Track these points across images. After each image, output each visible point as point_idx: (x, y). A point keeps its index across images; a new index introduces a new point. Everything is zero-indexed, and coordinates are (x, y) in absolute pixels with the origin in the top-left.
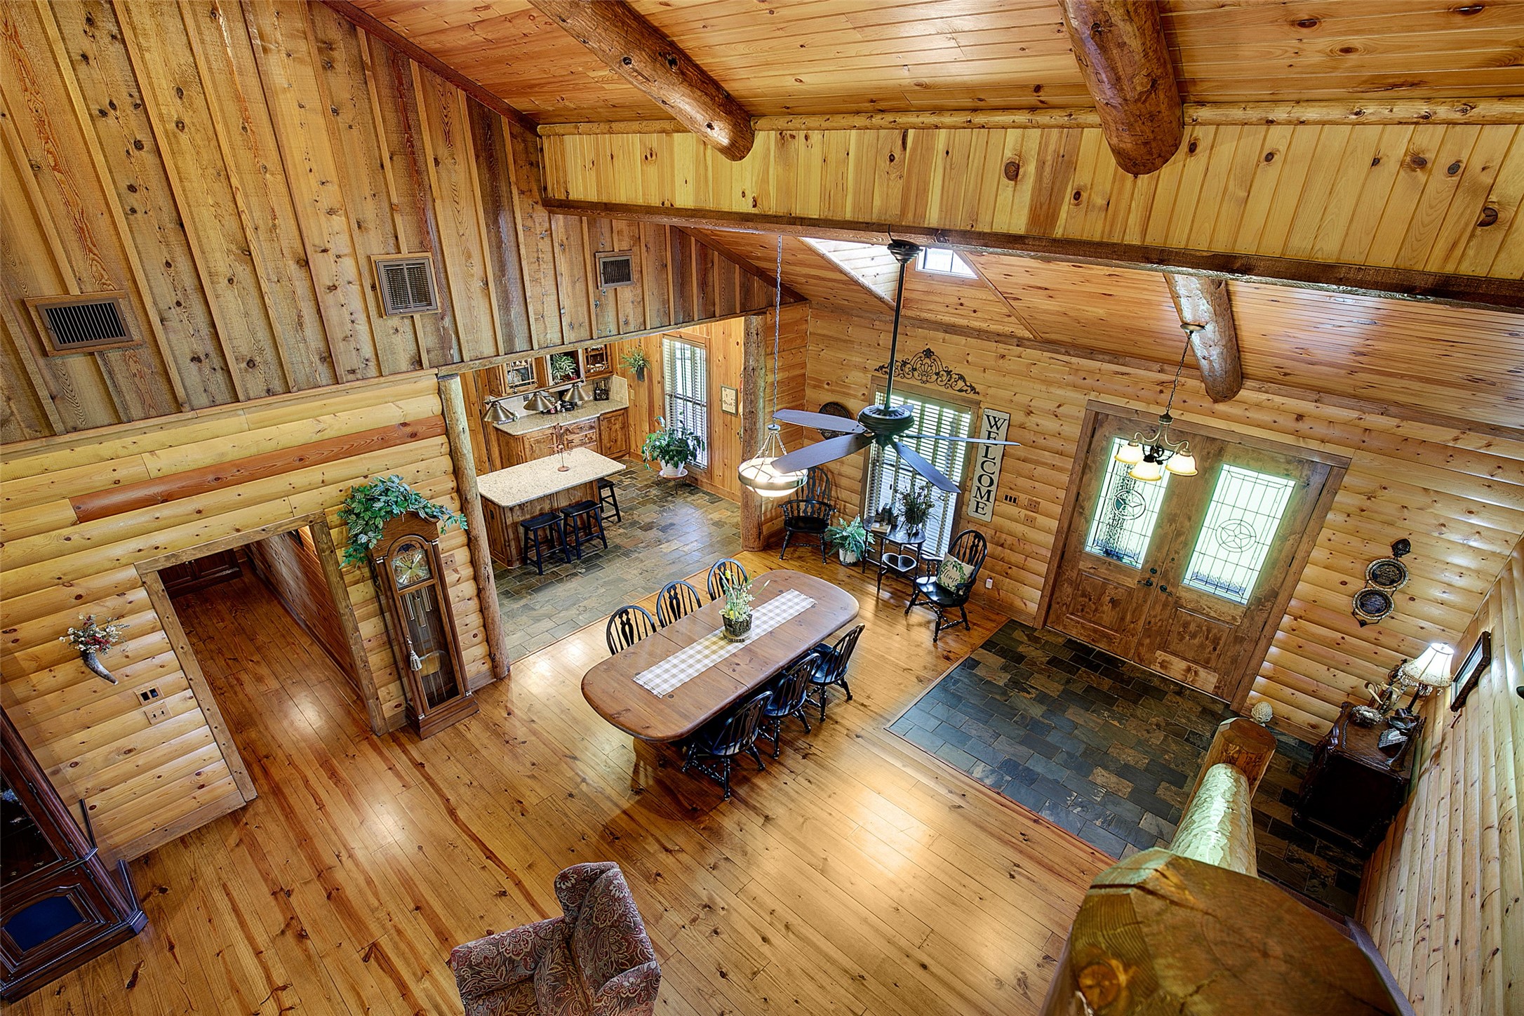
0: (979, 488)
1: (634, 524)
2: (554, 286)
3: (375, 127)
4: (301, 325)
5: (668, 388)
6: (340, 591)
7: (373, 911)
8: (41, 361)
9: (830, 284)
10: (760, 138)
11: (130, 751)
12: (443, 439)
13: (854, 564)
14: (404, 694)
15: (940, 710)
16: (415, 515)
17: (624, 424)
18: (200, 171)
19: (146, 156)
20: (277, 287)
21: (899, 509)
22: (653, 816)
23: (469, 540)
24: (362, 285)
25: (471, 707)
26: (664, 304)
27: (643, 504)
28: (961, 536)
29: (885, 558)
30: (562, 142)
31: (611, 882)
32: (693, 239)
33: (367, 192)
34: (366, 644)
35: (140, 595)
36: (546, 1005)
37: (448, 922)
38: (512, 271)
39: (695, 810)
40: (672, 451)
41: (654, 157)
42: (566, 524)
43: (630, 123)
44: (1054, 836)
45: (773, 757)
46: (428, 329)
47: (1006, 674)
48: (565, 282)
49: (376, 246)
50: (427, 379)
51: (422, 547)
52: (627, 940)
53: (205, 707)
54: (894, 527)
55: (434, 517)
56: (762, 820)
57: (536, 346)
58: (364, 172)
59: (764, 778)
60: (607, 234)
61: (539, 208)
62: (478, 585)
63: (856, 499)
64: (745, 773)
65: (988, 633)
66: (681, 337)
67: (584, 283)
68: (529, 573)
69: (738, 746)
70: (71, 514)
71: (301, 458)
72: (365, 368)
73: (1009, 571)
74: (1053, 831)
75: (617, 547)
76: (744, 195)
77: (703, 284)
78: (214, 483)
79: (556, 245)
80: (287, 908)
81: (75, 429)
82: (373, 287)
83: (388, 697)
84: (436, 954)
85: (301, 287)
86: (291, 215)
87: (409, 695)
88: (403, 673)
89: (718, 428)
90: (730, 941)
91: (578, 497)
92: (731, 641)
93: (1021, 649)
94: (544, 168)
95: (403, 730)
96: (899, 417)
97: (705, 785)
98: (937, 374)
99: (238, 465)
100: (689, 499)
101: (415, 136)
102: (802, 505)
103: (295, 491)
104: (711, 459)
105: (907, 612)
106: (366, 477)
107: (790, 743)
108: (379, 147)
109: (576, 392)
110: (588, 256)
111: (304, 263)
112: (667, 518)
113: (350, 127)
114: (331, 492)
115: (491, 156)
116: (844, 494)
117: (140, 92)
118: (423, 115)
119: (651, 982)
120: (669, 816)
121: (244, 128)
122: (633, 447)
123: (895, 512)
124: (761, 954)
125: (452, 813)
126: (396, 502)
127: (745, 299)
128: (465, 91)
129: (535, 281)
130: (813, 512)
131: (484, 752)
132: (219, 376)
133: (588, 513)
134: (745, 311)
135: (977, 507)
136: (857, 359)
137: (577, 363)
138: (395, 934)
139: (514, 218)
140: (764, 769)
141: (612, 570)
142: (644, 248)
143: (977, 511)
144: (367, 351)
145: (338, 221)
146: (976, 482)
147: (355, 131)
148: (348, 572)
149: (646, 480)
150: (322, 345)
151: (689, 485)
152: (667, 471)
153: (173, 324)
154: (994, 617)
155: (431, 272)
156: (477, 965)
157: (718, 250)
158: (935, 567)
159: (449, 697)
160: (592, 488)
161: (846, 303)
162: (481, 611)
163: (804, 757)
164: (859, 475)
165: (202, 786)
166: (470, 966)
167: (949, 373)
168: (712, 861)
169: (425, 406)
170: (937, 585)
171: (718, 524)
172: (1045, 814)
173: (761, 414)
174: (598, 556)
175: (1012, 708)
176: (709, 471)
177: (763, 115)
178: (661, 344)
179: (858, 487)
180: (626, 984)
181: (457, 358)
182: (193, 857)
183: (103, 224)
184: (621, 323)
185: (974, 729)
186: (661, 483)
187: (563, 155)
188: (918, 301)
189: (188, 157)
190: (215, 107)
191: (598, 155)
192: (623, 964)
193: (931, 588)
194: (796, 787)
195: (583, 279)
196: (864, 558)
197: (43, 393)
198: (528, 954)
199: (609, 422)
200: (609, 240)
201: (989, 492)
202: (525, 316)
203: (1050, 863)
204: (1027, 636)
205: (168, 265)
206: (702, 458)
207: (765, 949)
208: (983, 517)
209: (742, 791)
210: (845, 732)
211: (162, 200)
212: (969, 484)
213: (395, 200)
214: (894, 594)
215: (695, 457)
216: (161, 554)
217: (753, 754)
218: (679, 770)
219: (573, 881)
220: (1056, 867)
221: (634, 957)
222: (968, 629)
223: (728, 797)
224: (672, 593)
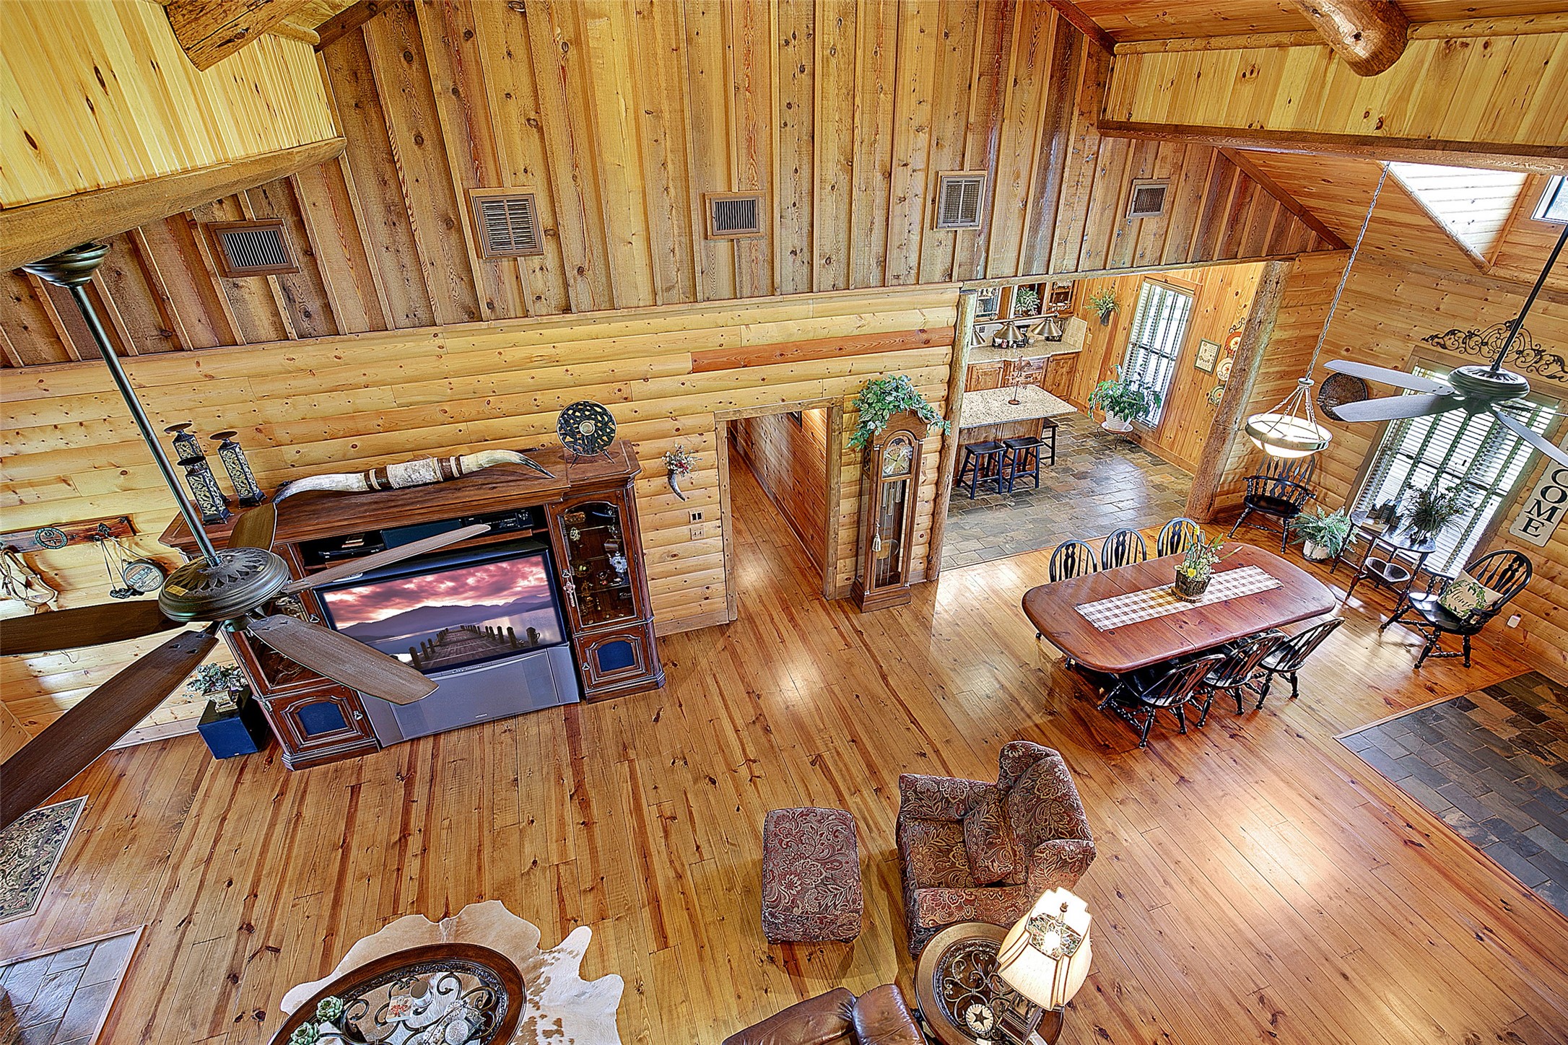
0: (1539, 503)
1: (1066, 470)
2: (1085, 212)
3: (974, 49)
4: (871, 230)
5: (1133, 338)
6: (836, 468)
7: (820, 731)
8: (703, 243)
9: (1396, 230)
10: (1413, 49)
11: (675, 555)
12: (948, 349)
13: (1321, 561)
14: (856, 570)
15: (1412, 741)
16: (914, 413)
17: (1071, 368)
18: (836, 91)
19: (805, 77)
20: (863, 195)
21: (1405, 508)
22: (1064, 738)
23: (943, 446)
24: (925, 199)
25: (905, 598)
26: (1186, 239)
27: (1078, 452)
28: (1492, 556)
29: (1368, 561)
30: (1140, 61)
31: (1056, 766)
32: (1238, 169)
33: (952, 112)
34: (841, 520)
35: (710, 437)
36: (976, 844)
37: (878, 761)
38: (1050, 193)
39: (1108, 746)
40: (1124, 402)
41: (1254, 75)
42: (1005, 456)
43: (1234, 38)
44: (1550, 920)
45: (1196, 726)
46: (965, 244)
47: (1514, 729)
48: (1096, 208)
49: (945, 163)
50: (952, 293)
51: (910, 444)
52: (1069, 816)
53: (725, 538)
54: (1393, 529)
55: (927, 418)
56: (1176, 779)
57: (1051, 271)
58: (955, 91)
59: (1184, 742)
60: (1150, 160)
61: (1093, 130)
62: (937, 490)
63: (1344, 488)
64: (1163, 731)
65: (1495, 677)
66: (1166, 281)
67: (1113, 211)
68: (961, 495)
69: (1170, 699)
70: (690, 366)
71: (841, 347)
72: (907, 275)
73: (1553, 613)
74: (1550, 915)
75: (1048, 489)
76: (1367, 114)
77: (1234, 220)
78: (779, 358)
79: (1099, 169)
80: (756, 706)
81: (708, 299)
82: (933, 201)
83: (843, 570)
84: (866, 780)
85: (880, 197)
86: (889, 132)
87: (861, 572)
88: (862, 551)
89: (1184, 385)
90: (1130, 870)
91: (1022, 431)
92: (1181, 599)
93: (1542, 708)
94: (1109, 88)
95: (847, 600)
96: (1511, 382)
97: (1120, 728)
98: (1520, 352)
99: (798, 346)
100: (1128, 457)
101: (1004, 57)
102: (1271, 484)
103: (830, 376)
104: (1164, 419)
105: (1383, 627)
106: (881, 373)
107: (1218, 719)
108: (972, 68)
109: (1047, 327)
110: (1125, 183)
111: (888, 175)
112: (1103, 471)
113: (954, 49)
114: (854, 381)
115: (1065, 76)
116: (1329, 481)
117: (814, 24)
118: (1016, 36)
119: (1088, 855)
120: (1081, 744)
121: (876, 52)
122: (1075, 394)
123: (1399, 511)
124: (1161, 894)
125: (884, 677)
126: (903, 399)
127: (1276, 240)
128: (1059, 10)
129: (1069, 205)
130: (1283, 494)
131: (912, 637)
132: (806, 269)
133: (1027, 449)
134: (1273, 254)
135: (1528, 524)
136: (1399, 324)
137: (1042, 300)
138: (835, 754)
139: (1068, 139)
140: (1185, 733)
141: (1040, 509)
142: (1183, 177)
143: (1525, 530)
144: (913, 261)
145: (923, 137)
146: (1537, 495)
147: (957, 54)
148: (846, 454)
149: (1083, 430)
150: (881, 250)
151: (1131, 442)
152: (1112, 423)
153: (787, 221)
154: (1508, 662)
155: (982, 190)
156: (921, 793)
157: (1262, 183)
158: (1440, 584)
159: (890, 583)
160: (1037, 426)
161: (1407, 254)
162: (933, 515)
163: (1232, 737)
164: (1358, 461)
165: (707, 598)
166: (915, 791)
167: (1539, 353)
168: (1120, 796)
169: (942, 317)
170: (1440, 608)
171: (1158, 487)
172: (1542, 894)
173: (1253, 374)
174: (1028, 493)
175: (1515, 767)
176: (1158, 431)
177: (1428, 21)
178: (1140, 287)
179: (1353, 475)
180: (1067, 848)
181: (980, 275)
182: (694, 648)
183: (764, 134)
184: (1137, 255)
185: (1455, 775)
186: (1101, 435)
187: (1137, 75)
188: (1519, 258)
189: (832, 78)
190: (861, 34)
191: (1181, 74)
192: (1061, 833)
193: (1428, 607)
194: (1219, 762)
195: (1113, 207)
196: (1338, 556)
197: (698, 269)
198: (962, 801)
199: (1058, 364)
200: (1150, 166)
201: (1554, 510)
202: (1050, 239)
203: (1538, 944)
204: (1556, 695)
205: (796, 171)
206: (1154, 417)
207: (1166, 890)
208: (1533, 540)
209: (1159, 746)
210: (1285, 728)
211: (806, 119)
212: (1524, 495)
213: (971, 120)
214: (1367, 605)
215: (1147, 412)
216: (732, 408)
217: (1180, 715)
218: (1095, 707)
219: (1021, 753)
220: (1548, 952)
221: (1074, 832)
222: (1467, 666)
223: (1143, 746)
224: (1121, 538)
